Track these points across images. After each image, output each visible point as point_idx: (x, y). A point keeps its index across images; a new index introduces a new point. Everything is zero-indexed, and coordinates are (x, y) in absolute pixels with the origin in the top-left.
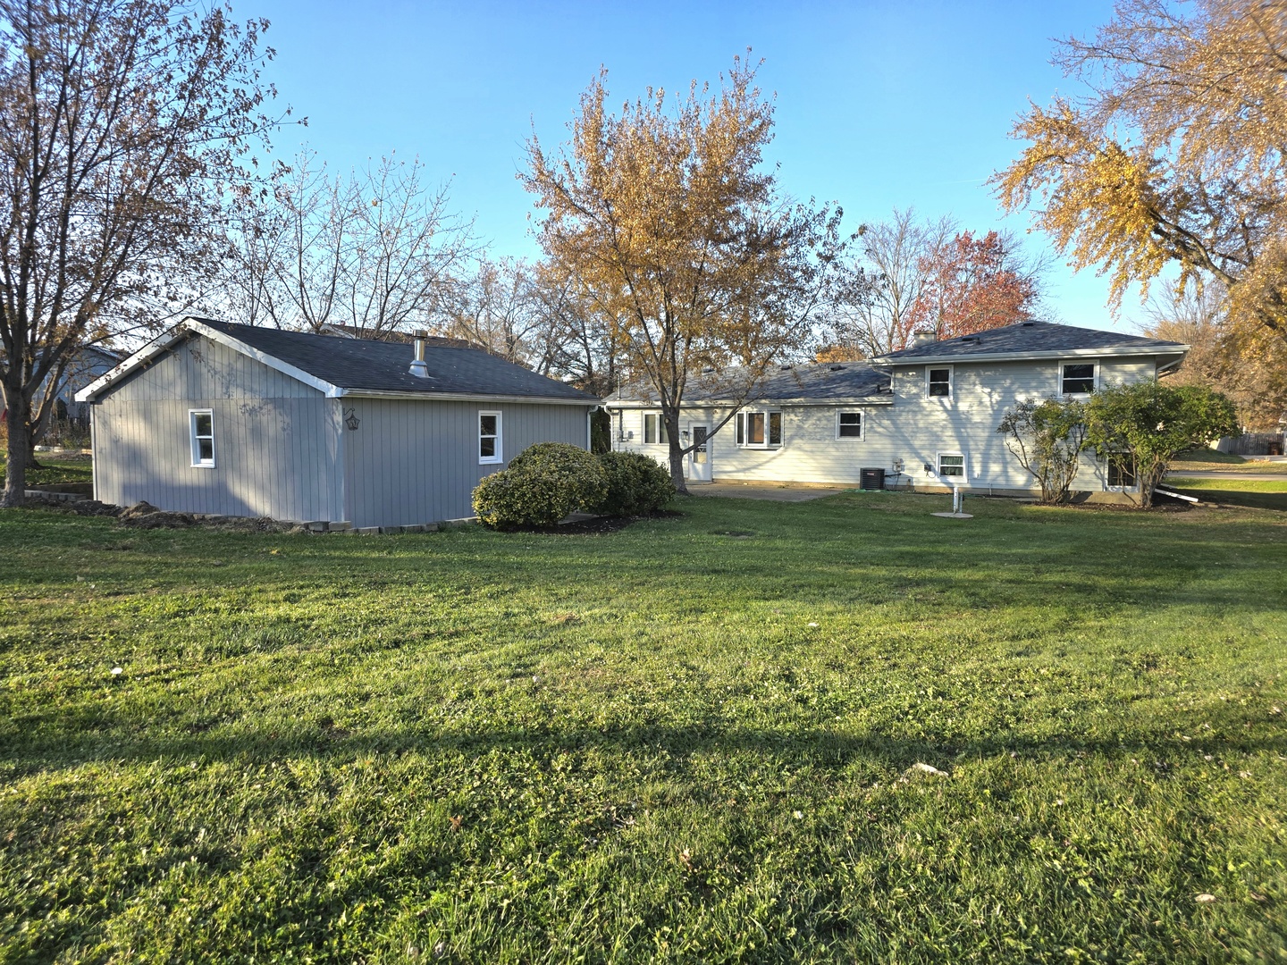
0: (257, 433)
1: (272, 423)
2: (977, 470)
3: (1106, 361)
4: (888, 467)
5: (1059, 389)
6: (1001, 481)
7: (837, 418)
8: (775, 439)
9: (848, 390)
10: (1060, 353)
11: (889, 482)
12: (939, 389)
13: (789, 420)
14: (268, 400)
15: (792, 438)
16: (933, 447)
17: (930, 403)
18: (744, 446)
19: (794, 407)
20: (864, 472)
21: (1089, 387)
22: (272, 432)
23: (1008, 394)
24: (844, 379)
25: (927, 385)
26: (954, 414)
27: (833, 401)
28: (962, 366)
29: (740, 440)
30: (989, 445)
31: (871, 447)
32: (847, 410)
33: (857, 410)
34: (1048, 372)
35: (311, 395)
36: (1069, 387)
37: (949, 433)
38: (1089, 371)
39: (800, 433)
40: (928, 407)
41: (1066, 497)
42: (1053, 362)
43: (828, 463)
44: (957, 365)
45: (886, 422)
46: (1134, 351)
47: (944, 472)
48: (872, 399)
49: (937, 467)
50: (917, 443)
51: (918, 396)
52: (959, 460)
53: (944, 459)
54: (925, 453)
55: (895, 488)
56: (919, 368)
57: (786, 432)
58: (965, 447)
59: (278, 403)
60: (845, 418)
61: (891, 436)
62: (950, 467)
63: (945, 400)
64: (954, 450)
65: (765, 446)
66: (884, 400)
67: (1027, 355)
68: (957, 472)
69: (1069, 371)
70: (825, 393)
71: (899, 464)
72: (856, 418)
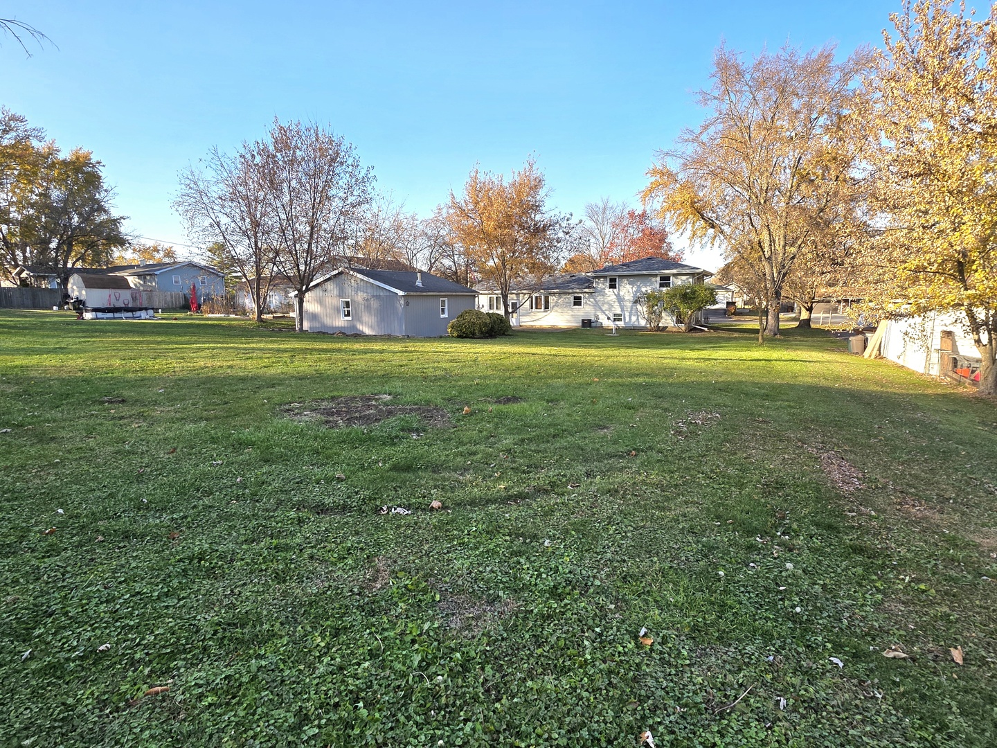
0: (368, 308)
1: (374, 304)
2: (627, 319)
3: (675, 275)
4: (592, 318)
5: (658, 286)
6: (636, 323)
7: (572, 298)
8: (547, 307)
9: (577, 286)
10: (657, 272)
11: (593, 324)
12: (612, 286)
13: (552, 299)
14: (373, 296)
15: (554, 306)
16: (610, 310)
17: (609, 291)
18: (533, 310)
19: (554, 293)
20: (583, 320)
21: (668, 285)
22: (375, 306)
23: (639, 287)
24: (575, 281)
25: (608, 284)
26: (618, 296)
27: (570, 291)
28: (621, 277)
29: (532, 308)
30: (632, 307)
31: (586, 310)
32: (576, 295)
33: (580, 295)
34: (654, 279)
35: (391, 294)
36: (661, 285)
37: (617, 303)
38: (668, 278)
39: (556, 305)
40: (609, 293)
41: (658, 329)
42: (656, 275)
43: (569, 317)
44: (619, 276)
45: (592, 300)
46: (684, 271)
47: (615, 320)
48: (587, 290)
49: (612, 318)
50: (604, 309)
51: (604, 289)
52: (620, 315)
53: (615, 315)
54: (607, 312)
55: (596, 327)
56: (605, 277)
57: (551, 305)
58: (622, 310)
59: (377, 297)
60: (576, 298)
61: (594, 306)
62: (617, 318)
63: (615, 290)
64: (618, 311)
65: (542, 310)
66: (591, 290)
67: (645, 272)
68: (620, 320)
69: (662, 279)
70: (568, 287)
71: (597, 317)
72: (580, 298)
